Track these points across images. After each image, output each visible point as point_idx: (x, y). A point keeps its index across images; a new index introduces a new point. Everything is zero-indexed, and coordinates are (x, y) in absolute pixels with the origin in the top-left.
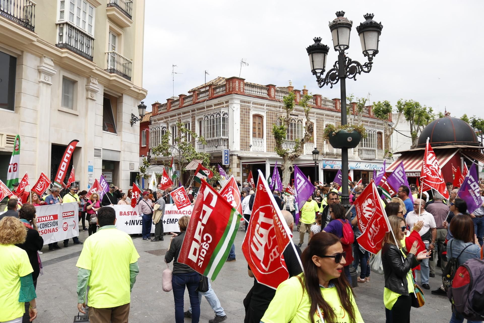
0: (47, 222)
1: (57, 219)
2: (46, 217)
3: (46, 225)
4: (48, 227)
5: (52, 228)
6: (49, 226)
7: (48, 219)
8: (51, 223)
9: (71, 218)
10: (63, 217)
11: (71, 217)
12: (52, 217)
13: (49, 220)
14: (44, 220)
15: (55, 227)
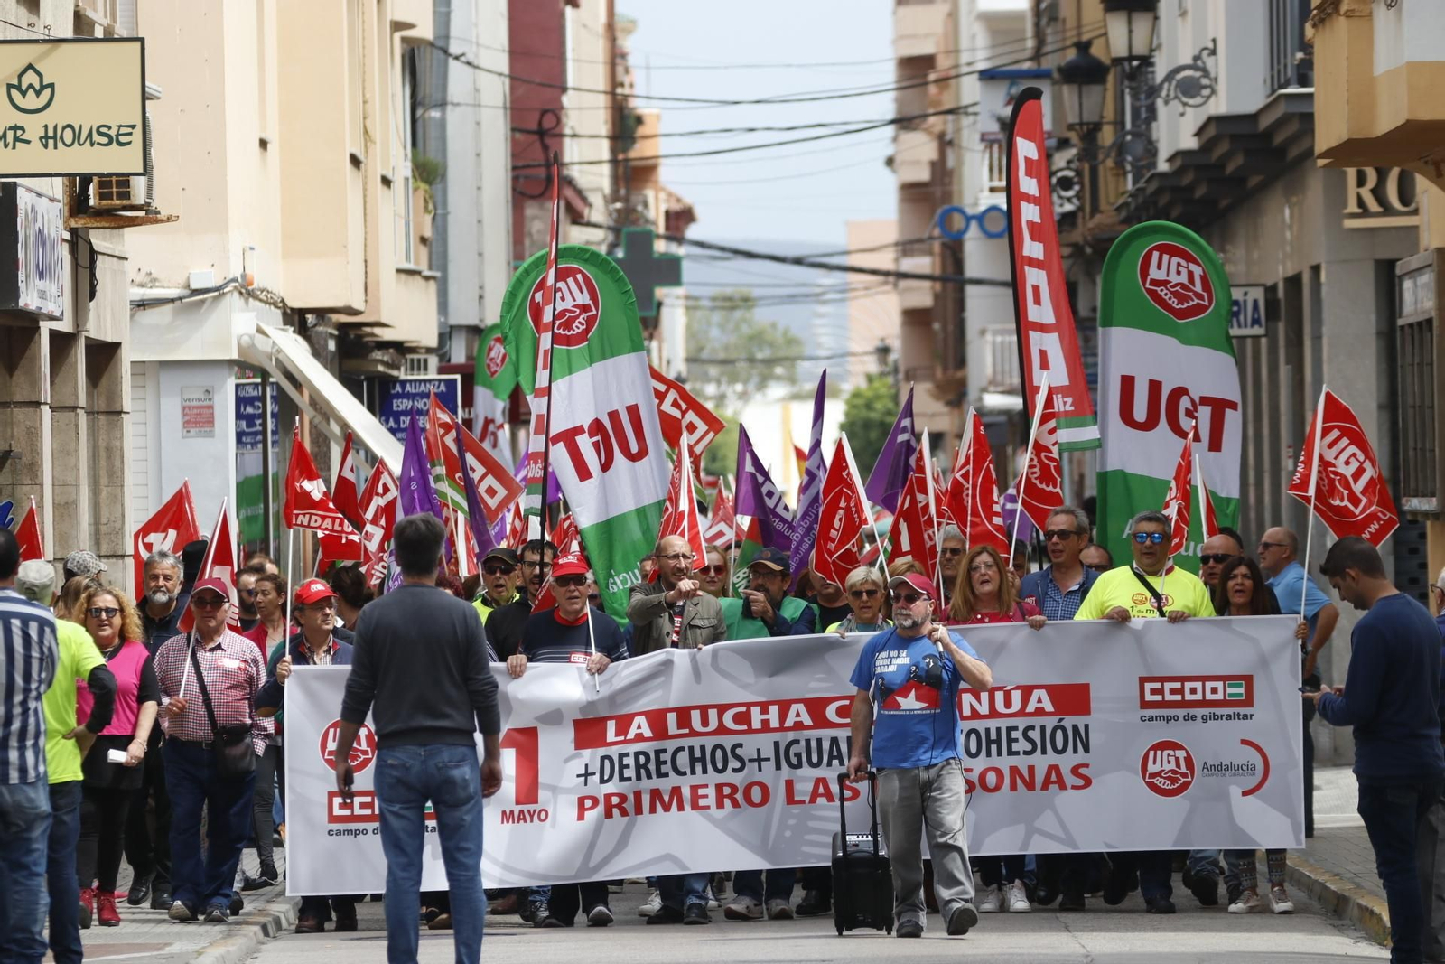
0: (1004, 724)
1: (1085, 710)
2: (999, 696)
3: (998, 741)
4: (1011, 753)
5: (1041, 762)
6: (1015, 747)
7: (1008, 704)
8: (1035, 735)
9: (1216, 717)
10: (1145, 705)
11: (1219, 711)
12: (1044, 700)
13: (1022, 713)
14: (984, 709)
15: (1067, 762)
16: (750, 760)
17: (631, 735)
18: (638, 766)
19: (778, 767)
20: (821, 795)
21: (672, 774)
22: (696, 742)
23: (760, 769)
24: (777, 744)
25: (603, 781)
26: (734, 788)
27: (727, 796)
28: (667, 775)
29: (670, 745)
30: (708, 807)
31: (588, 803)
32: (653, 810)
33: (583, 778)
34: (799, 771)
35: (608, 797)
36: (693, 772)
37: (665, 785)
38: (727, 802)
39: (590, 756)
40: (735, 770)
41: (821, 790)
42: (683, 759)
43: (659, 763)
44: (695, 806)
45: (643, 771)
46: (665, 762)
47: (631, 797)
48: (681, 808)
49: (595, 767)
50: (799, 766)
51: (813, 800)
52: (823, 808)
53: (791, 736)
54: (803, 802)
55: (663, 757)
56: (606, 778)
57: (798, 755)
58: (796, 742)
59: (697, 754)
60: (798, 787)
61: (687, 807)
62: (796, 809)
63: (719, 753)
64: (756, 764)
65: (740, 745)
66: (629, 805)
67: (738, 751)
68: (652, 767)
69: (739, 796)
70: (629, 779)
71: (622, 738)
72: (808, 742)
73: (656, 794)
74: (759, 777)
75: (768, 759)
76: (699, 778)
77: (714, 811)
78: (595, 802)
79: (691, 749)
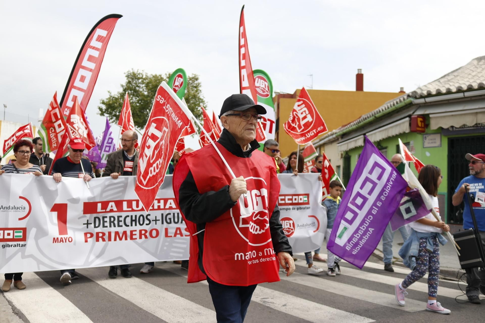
16: (153, 221)
17: (108, 210)
18: (110, 222)
19: (163, 223)
20: (178, 234)
21: (124, 226)
22: (133, 214)
23: (156, 224)
24: (162, 215)
25: (95, 227)
26: (146, 231)
27: (143, 234)
28: (122, 226)
29: (124, 214)
30: (136, 239)
31: (89, 235)
32: (115, 240)
33: (86, 225)
34: (170, 225)
35: (98, 234)
36: (132, 225)
37: (121, 230)
38: (143, 236)
39: (90, 217)
40: (147, 224)
41: (178, 232)
42: (128, 220)
43: (119, 221)
44: (132, 238)
45: (112, 224)
46: (121, 221)
47: (107, 234)
48: (126, 239)
49: (92, 221)
50: (170, 223)
51: (175, 236)
52: (179, 239)
53: (168, 212)
54: (171, 236)
55: (120, 219)
56: (97, 225)
57: (170, 219)
58: (170, 214)
59: (134, 218)
60: (169, 231)
61: (129, 238)
62: (168, 239)
63: (141, 218)
64: (155, 222)
65: (149, 215)
66: (106, 237)
67: (149, 217)
68: (116, 222)
69: (148, 234)
70: (107, 227)
71: (104, 211)
72: (174, 214)
73: (117, 233)
74: (156, 227)
75: (159, 220)
76: (133, 228)
77: (138, 240)
78: (92, 235)
79: (132, 216)
